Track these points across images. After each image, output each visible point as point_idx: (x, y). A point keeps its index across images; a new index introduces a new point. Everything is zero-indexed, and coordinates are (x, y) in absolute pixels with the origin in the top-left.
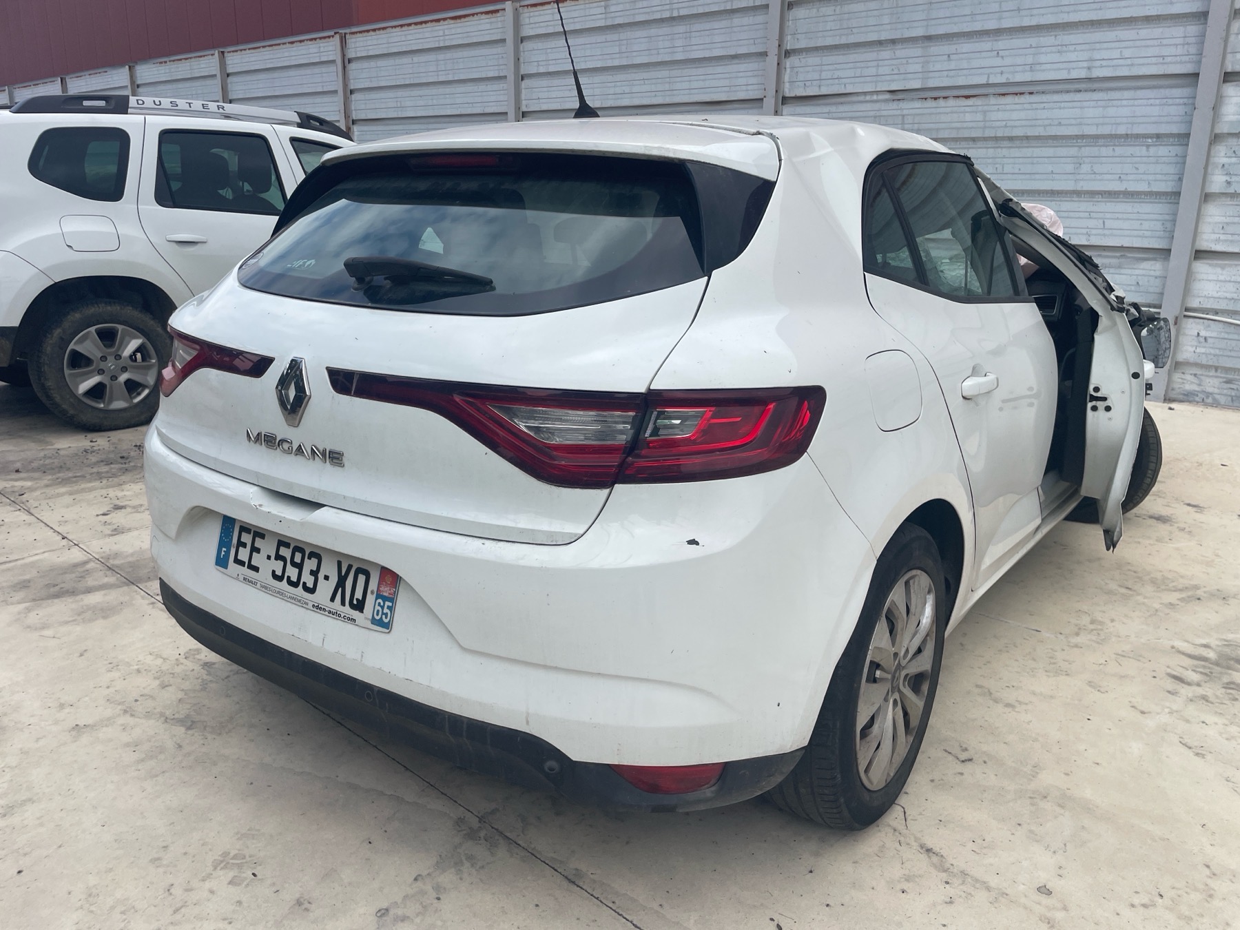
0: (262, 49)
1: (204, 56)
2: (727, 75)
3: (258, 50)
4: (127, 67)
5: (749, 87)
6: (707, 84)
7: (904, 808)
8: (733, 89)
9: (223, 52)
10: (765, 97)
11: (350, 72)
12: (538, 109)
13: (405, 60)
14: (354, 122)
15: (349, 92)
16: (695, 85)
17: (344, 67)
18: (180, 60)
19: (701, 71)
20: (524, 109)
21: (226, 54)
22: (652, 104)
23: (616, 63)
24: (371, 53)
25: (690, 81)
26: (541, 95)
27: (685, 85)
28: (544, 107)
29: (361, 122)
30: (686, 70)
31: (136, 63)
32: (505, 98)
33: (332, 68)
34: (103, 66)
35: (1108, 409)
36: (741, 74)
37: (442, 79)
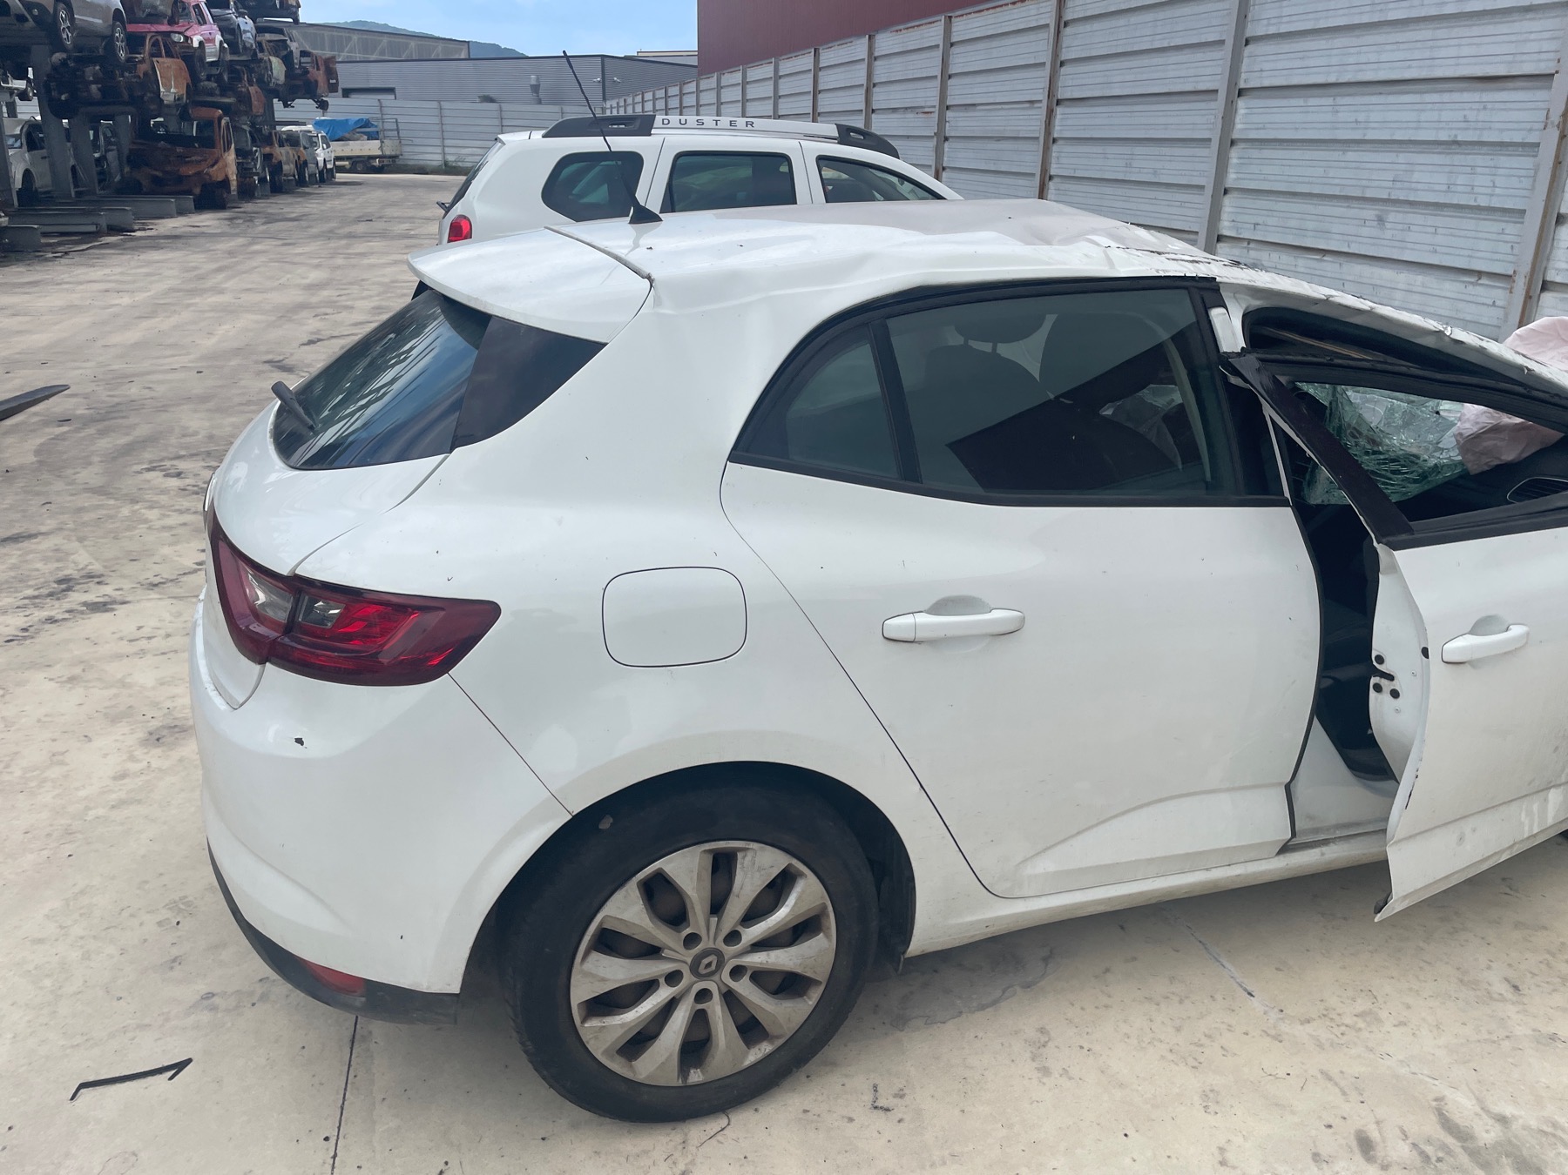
0: (986, 13)
1: (933, 22)
2: (1513, 38)
3: (983, 13)
4: (867, 36)
5: (1544, 56)
6: (1483, 50)
7: (728, 1124)
8: (1519, 58)
9: (950, 17)
10: (1557, 72)
11: (1064, 38)
12: (1259, 86)
13: (1121, 21)
14: (1059, 102)
15: (1058, 63)
16: (1466, 51)
17: (1058, 32)
18: (913, 27)
19: (1476, 31)
20: (1242, 85)
21: (953, 19)
22: (1403, 78)
23: (1365, 19)
24: (1089, 13)
25: (1459, 45)
26: (1266, 66)
27: (1452, 52)
28: (1266, 83)
29: (1068, 103)
30: (1456, 30)
31: (877, 31)
32: (1219, 70)
33: (1043, 35)
34: (849, 36)
35: (1395, 694)
36: (1533, 36)
37: (1157, 45)
